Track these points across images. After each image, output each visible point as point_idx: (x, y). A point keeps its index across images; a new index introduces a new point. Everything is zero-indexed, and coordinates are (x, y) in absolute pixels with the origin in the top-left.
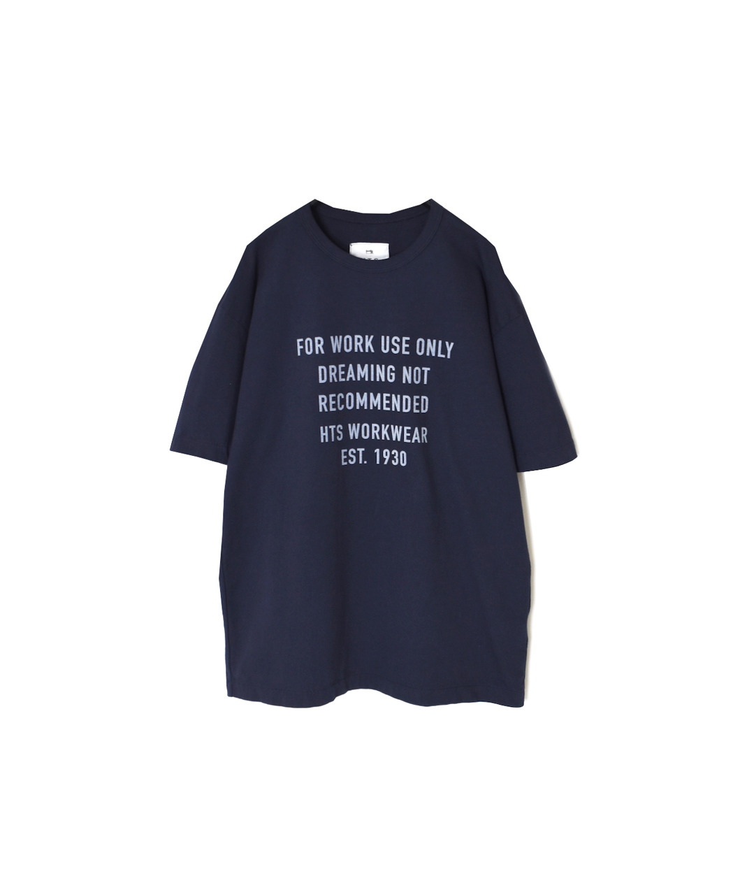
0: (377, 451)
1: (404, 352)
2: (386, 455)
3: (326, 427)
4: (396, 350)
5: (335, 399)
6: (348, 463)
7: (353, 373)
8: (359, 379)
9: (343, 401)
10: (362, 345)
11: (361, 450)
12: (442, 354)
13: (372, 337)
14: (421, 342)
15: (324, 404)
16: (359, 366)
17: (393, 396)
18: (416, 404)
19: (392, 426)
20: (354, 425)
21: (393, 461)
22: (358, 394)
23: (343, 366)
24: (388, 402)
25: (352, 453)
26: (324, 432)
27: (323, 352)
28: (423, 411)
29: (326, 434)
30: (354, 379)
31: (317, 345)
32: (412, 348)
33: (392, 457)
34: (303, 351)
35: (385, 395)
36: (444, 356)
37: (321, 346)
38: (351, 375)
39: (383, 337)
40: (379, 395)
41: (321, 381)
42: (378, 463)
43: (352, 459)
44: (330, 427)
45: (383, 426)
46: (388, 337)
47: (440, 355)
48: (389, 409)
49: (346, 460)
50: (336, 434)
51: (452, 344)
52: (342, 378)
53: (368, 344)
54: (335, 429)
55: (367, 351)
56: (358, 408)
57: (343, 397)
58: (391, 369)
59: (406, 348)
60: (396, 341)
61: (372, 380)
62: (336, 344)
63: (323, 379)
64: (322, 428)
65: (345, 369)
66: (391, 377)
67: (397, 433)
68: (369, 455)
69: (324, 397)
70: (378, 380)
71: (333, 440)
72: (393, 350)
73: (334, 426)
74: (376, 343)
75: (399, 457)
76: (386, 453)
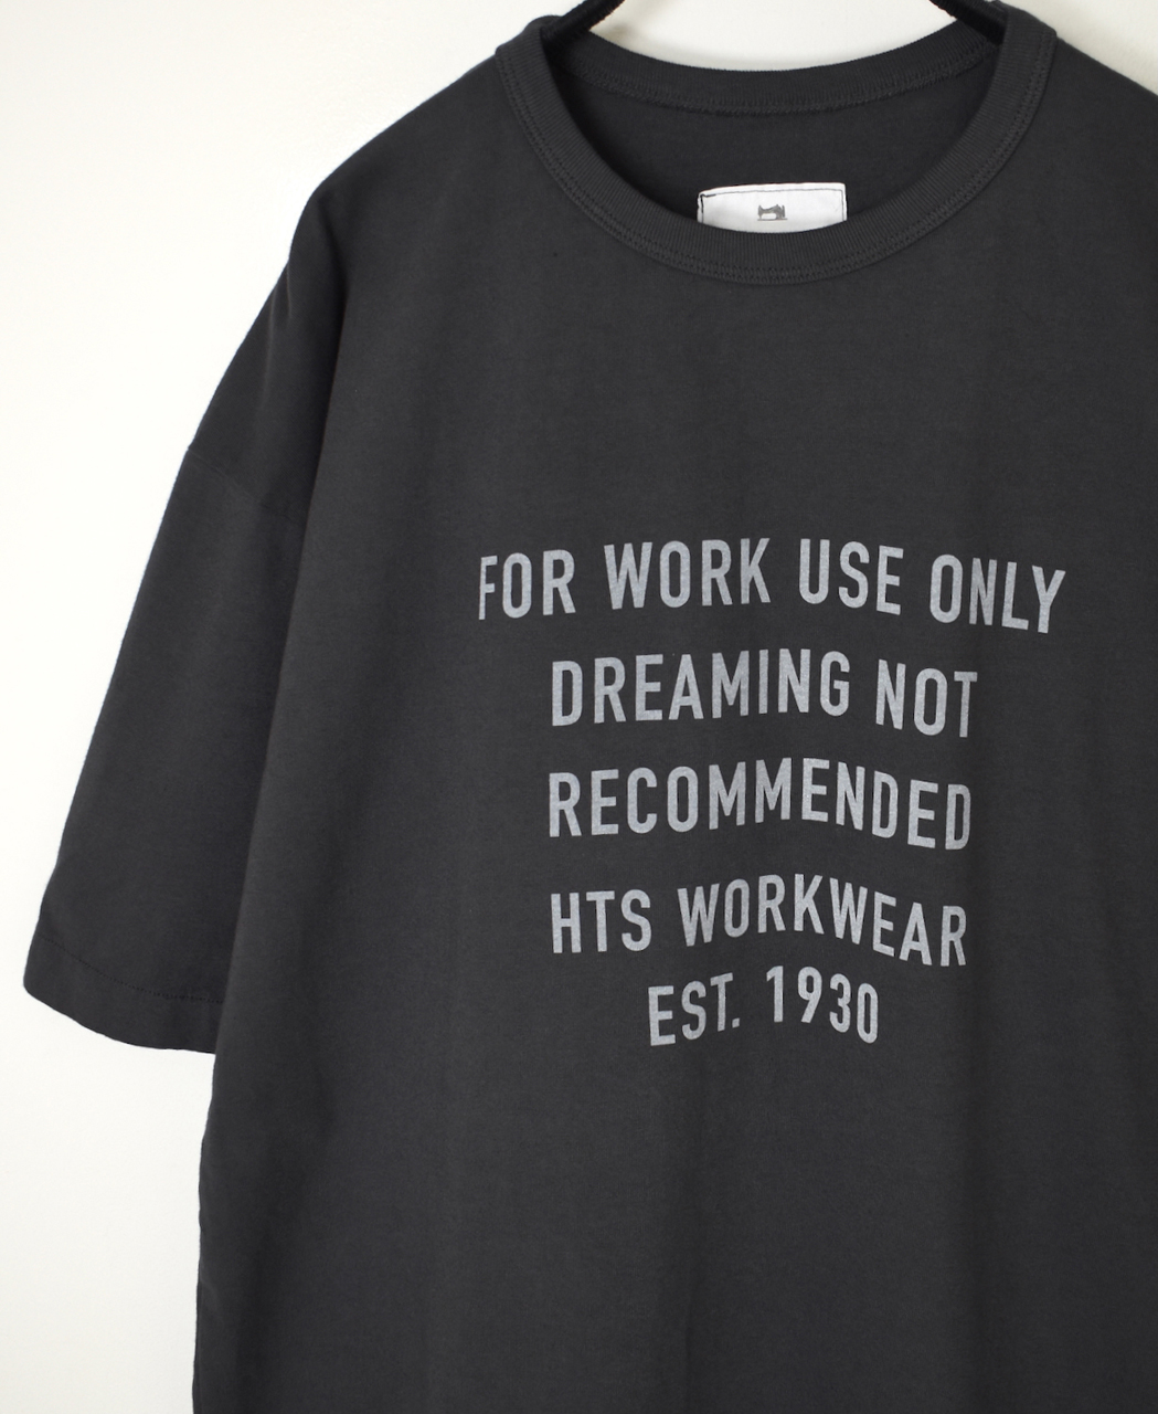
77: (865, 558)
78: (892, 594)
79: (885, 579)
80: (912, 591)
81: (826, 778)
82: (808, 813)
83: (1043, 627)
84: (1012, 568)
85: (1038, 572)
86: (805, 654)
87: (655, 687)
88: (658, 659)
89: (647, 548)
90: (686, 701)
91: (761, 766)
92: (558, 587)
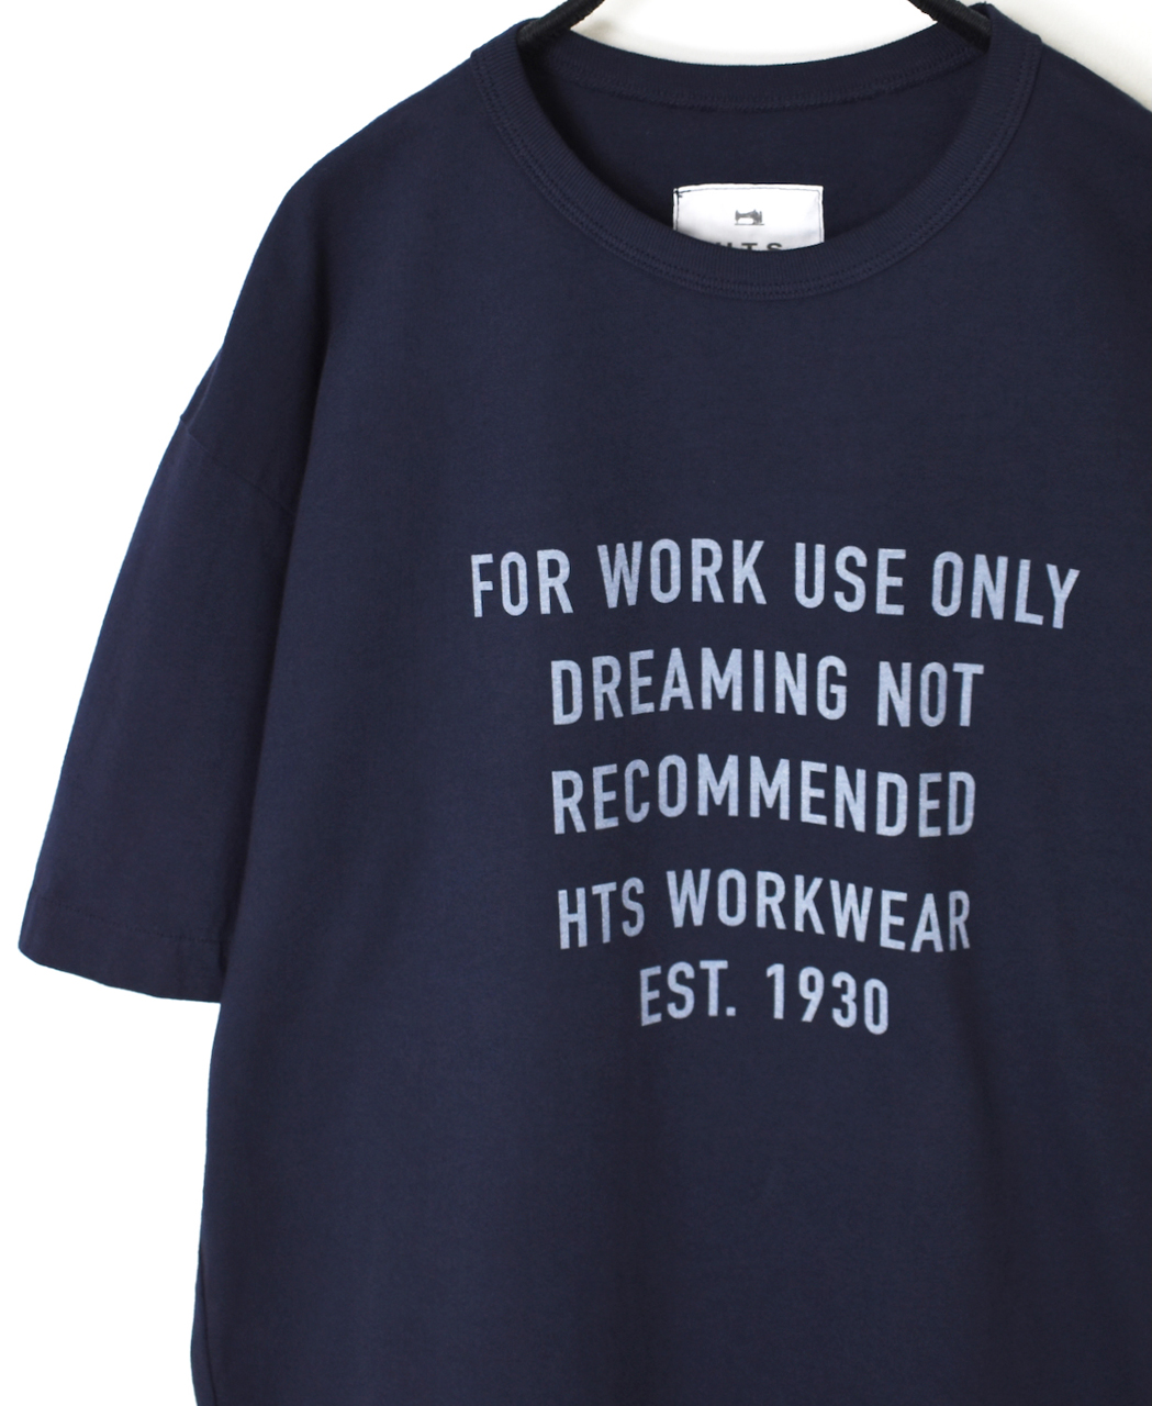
0: (777, 971)
1: (883, 607)
2: (812, 987)
3: (581, 893)
4: (850, 596)
5: (612, 783)
6: (666, 1015)
7: (683, 680)
8: (707, 703)
9: (646, 789)
10: (719, 575)
11: (714, 967)
12: (1030, 610)
13: (758, 546)
14: (948, 567)
15: (572, 804)
16: (707, 656)
17: (841, 772)
18: (926, 805)
19: (835, 885)
20: (688, 874)
21: (837, 1014)
22: (704, 761)
23: (648, 654)
24: (820, 793)
25: (681, 978)
26: (573, 909)
27: (567, 607)
28: (954, 829)
29: (581, 917)
30: (688, 704)
31: (545, 582)
32: (914, 589)
33: (832, 997)
34: (491, 599)
35: (807, 768)
36: (1037, 620)
37: (558, 583)
38: (676, 689)
39: (800, 548)
40: (784, 768)
41: (560, 718)
42: (779, 1014)
43: (680, 1001)
44: (596, 889)
45: (799, 880)
46: (820, 550)
47: (1022, 616)
48: (821, 820)
49: (655, 1006)
50: (620, 914)
51: (1073, 575)
52: (643, 700)
53: (744, 572)
54: (615, 897)
55: (738, 598)
56: (703, 810)
57: (645, 773)
58: (832, 671)
59: (890, 590)
60: (851, 564)
61: (759, 706)
62: (619, 575)
63: (568, 709)
64: (563, 895)
65: (656, 669)
66: (832, 701)
67: (851, 911)
68: (746, 987)
69: (574, 776)
70: (780, 708)
71: (606, 938)
72: (839, 597)
73: (612, 886)
74: (775, 571)
75: (859, 1000)
76: (811, 980)
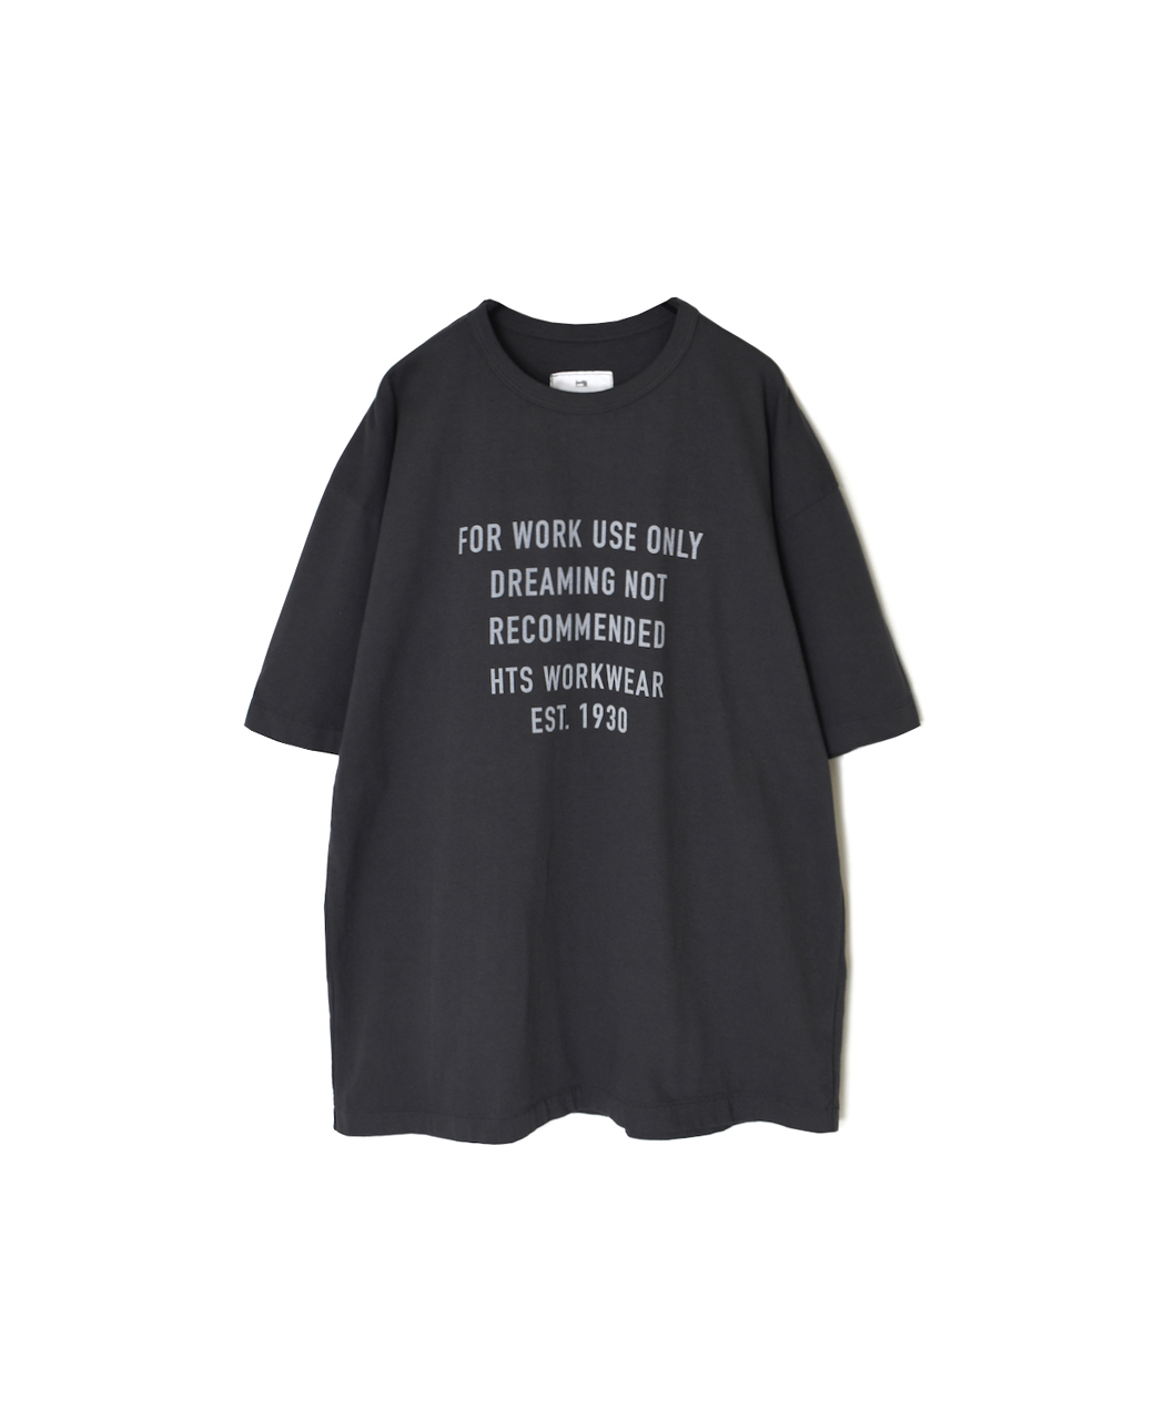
77: (621, 528)
78: (632, 542)
79: (629, 536)
80: (640, 541)
81: (605, 621)
82: (598, 637)
83: (694, 557)
84: (681, 532)
85: (692, 533)
86: (596, 569)
87: (534, 581)
88: (535, 570)
89: (531, 523)
90: (547, 587)
91: (577, 616)
92: (494, 540)
